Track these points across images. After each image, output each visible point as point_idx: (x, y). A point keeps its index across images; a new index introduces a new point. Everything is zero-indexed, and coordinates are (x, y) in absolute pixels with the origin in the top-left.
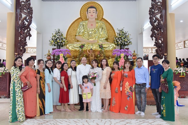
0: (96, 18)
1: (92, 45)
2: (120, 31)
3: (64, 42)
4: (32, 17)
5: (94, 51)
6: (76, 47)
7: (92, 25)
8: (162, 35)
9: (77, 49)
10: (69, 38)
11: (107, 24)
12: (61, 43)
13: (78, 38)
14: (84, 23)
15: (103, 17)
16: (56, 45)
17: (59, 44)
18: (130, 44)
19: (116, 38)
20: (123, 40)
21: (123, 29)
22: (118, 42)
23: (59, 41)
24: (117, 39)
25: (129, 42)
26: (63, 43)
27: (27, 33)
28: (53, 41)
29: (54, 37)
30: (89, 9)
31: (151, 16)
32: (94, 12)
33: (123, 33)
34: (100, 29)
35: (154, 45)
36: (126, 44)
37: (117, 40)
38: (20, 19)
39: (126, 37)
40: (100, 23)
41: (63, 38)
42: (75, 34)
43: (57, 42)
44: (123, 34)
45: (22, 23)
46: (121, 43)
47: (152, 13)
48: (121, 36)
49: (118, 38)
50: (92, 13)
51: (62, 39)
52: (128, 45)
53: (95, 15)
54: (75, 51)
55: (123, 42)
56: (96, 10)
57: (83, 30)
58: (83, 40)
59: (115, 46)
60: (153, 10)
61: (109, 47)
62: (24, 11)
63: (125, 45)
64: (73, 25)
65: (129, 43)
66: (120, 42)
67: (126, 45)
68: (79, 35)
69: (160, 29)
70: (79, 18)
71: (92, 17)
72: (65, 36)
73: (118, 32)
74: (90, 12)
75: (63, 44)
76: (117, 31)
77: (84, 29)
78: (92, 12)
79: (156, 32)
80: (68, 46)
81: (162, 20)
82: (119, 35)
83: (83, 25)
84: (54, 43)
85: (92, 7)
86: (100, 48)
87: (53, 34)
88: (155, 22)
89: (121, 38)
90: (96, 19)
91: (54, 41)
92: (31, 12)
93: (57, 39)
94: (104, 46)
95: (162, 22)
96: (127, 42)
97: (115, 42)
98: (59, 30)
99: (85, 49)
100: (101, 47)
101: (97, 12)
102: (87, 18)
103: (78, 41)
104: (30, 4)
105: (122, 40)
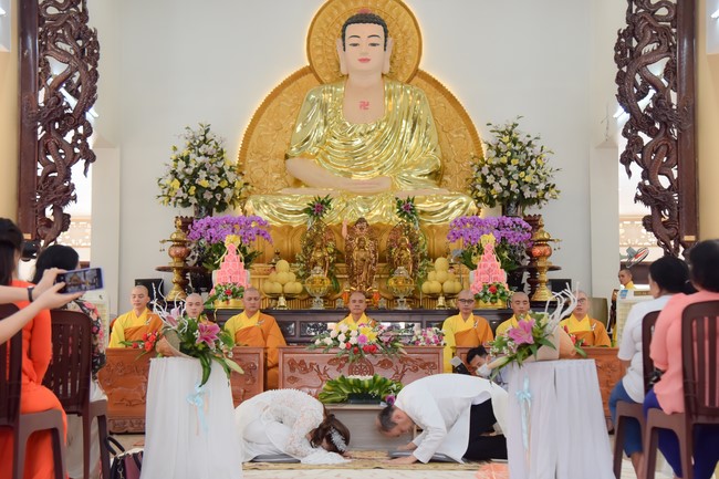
0: (386, 71)
1: (367, 203)
2: (503, 132)
3: (231, 186)
4: (94, 76)
5: (374, 231)
6: (290, 212)
7: (364, 105)
8: (673, 152)
9: (296, 221)
10: (255, 171)
11: (440, 98)
12: (215, 192)
13: (297, 167)
14: (325, 96)
15: (421, 67)
16: (193, 200)
17: (208, 196)
18: (547, 195)
19: (480, 170)
20: (515, 176)
21: (515, 125)
22: (492, 188)
23: (204, 183)
24: (485, 171)
25: (542, 186)
26: (228, 192)
27: (74, 144)
28: (176, 183)
29: (182, 164)
30: (352, 29)
31: (625, 69)
32: (374, 40)
33: (515, 141)
34: (406, 126)
35: (637, 198)
36: (527, 194)
37: (484, 178)
38: (43, 81)
39: (528, 164)
40: (405, 97)
41: (226, 168)
42: (283, 149)
43: (199, 187)
44: (518, 147)
45: (52, 100)
46: (507, 194)
47: (627, 55)
48: (504, 160)
49: (492, 168)
50: (364, 47)
51: (221, 171)
52: (537, 200)
53: (378, 57)
54: (283, 229)
55: (514, 185)
56: (386, 32)
57: (321, 132)
58: (324, 177)
59: (472, 206)
60: (635, 43)
61: (446, 212)
62: (60, 45)
63: (523, 201)
64: (272, 106)
65: (546, 190)
66: (497, 188)
67: (531, 201)
68: (302, 156)
69: (665, 125)
70: (303, 73)
71: (365, 66)
72: (236, 161)
73: (492, 139)
74: (355, 40)
75: (227, 200)
76: (485, 136)
77: (326, 124)
78: (364, 41)
79: (646, 139)
80: (249, 205)
81: (675, 87)
82: (494, 153)
83: (324, 107)
84: (181, 194)
85: (364, 18)
86: (402, 213)
87: (175, 149)
88: (642, 95)
89: (503, 166)
90: (383, 75)
91: (182, 184)
92: (93, 53)
93: (195, 175)
94: (420, 206)
95: (674, 96)
96: (533, 186)
97: (475, 190)
98: (207, 131)
99: (331, 217)
100: (406, 208)
101: (390, 40)
102: (343, 71)
103: (297, 183)
104: (84, 15)
105: (509, 178)
